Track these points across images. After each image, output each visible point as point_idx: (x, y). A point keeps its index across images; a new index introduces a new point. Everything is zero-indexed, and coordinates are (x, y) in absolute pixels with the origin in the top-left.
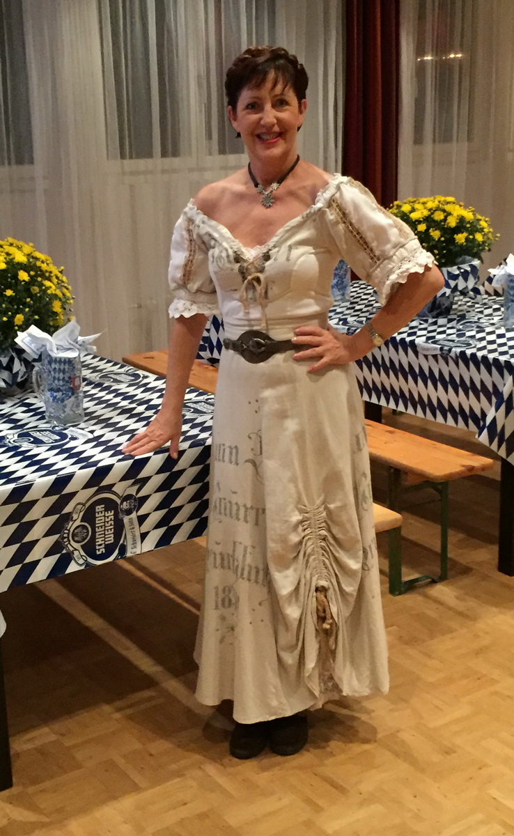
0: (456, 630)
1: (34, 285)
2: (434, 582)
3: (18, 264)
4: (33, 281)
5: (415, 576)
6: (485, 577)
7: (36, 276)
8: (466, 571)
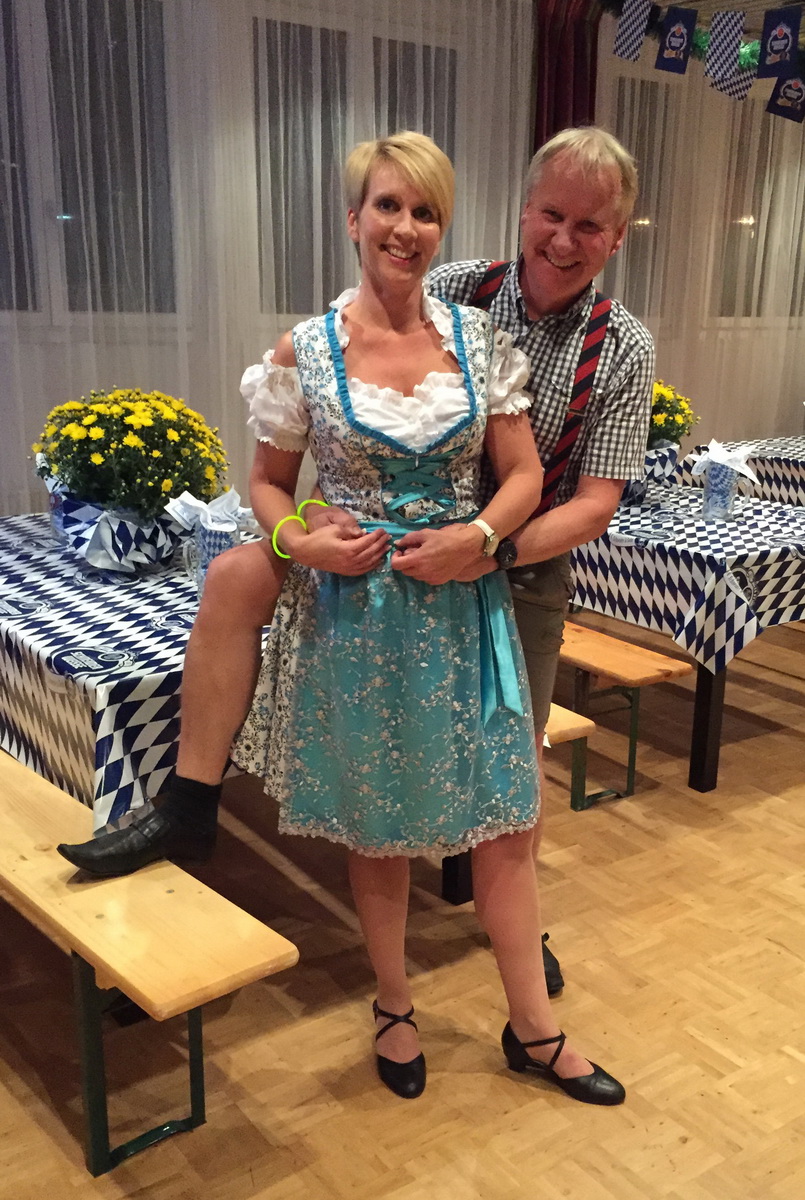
0: (645, 851)
1: (184, 447)
2: (619, 797)
3: (167, 420)
4: (184, 441)
5: (599, 790)
6: (675, 794)
7: (188, 436)
8: (654, 786)
